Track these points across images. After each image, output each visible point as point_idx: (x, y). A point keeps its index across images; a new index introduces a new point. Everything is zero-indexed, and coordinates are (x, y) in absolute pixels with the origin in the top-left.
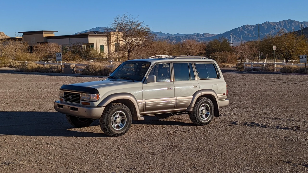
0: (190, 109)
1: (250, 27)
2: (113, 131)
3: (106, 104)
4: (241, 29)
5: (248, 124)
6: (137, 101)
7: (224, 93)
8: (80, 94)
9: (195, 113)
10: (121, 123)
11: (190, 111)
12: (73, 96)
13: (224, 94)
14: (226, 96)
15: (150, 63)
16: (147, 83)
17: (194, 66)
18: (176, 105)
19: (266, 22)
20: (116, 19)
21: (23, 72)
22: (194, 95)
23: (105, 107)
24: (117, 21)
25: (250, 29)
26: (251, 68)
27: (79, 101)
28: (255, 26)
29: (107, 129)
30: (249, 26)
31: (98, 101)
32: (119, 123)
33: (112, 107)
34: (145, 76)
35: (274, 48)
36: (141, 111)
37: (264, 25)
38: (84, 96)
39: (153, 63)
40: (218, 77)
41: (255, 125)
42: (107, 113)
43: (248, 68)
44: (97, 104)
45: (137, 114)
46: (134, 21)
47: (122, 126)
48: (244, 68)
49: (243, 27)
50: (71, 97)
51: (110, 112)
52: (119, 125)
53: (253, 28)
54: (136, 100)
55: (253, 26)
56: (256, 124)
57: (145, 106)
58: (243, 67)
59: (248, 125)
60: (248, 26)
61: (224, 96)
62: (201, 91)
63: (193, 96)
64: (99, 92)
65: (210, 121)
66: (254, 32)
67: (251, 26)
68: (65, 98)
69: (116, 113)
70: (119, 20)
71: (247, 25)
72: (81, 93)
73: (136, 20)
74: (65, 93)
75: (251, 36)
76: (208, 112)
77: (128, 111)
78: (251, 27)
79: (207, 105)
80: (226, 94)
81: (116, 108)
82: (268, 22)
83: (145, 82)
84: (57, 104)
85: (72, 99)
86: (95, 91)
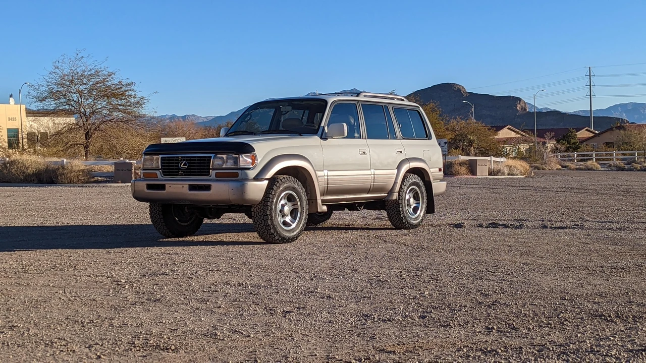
0: (393, 195)
2: (281, 230)
3: (270, 174)
6: (317, 172)
7: (440, 167)
8: (211, 157)
9: (399, 204)
10: (290, 217)
11: (393, 199)
12: (188, 163)
13: (440, 170)
14: (442, 173)
15: (326, 102)
16: (327, 139)
17: (392, 112)
18: (371, 188)
22: (399, 168)
23: (268, 181)
27: (209, 172)
29: (272, 227)
31: (254, 168)
32: (287, 215)
33: (278, 182)
34: (322, 125)
36: (323, 194)
38: (220, 161)
39: (331, 100)
40: (428, 137)
42: (271, 194)
44: (252, 174)
45: (317, 199)
47: (293, 224)
50: (185, 165)
51: (275, 193)
52: (287, 220)
54: (315, 171)
57: (328, 185)
61: (440, 173)
62: (407, 160)
63: (396, 170)
64: (254, 151)
65: (422, 220)
69: (285, 195)
72: (213, 155)
74: (165, 161)
76: (418, 202)
77: (303, 192)
79: (416, 190)
80: (442, 169)
81: (285, 185)
83: (323, 137)
84: (147, 184)
85: (187, 169)
86: (246, 149)
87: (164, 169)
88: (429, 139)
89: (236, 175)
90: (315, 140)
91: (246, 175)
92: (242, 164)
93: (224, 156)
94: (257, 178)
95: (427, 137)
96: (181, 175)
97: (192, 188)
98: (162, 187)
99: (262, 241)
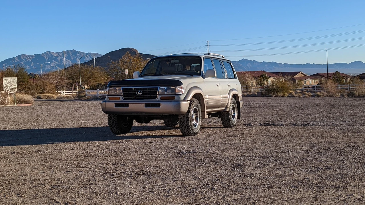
1: (28, 57)
2: (193, 129)
3: (190, 98)
4: (16, 59)
8: (157, 88)
11: (227, 111)
16: (206, 78)
17: (223, 64)
18: (221, 104)
19: (47, 52)
23: (189, 101)
25: (28, 60)
26: (97, 95)
27: (157, 96)
28: (34, 56)
30: (26, 56)
31: (183, 94)
33: (193, 102)
35: (127, 72)
36: (207, 108)
37: (44, 56)
38: (163, 90)
39: (202, 57)
44: (182, 97)
45: (205, 111)
47: (197, 125)
49: (19, 57)
50: (140, 92)
51: (192, 107)
53: (31, 58)
54: (204, 96)
55: (31, 56)
57: (208, 103)
58: (85, 96)
60: (25, 56)
61: (241, 97)
62: (232, 90)
63: (229, 95)
64: (182, 84)
66: (33, 63)
67: (28, 56)
69: (194, 109)
71: (24, 55)
72: (158, 87)
74: (125, 90)
75: (29, 68)
78: (29, 58)
79: (234, 106)
80: (242, 94)
81: (195, 104)
82: (49, 52)
84: (115, 104)
85: (142, 95)
86: (179, 84)
87: (124, 95)
88: (236, 79)
89: (174, 98)
90: (200, 78)
91: (179, 98)
92: (177, 92)
93: (166, 88)
94: (184, 100)
95: (235, 77)
96: (135, 98)
97: (147, 105)
98: (127, 105)
99: (182, 135)
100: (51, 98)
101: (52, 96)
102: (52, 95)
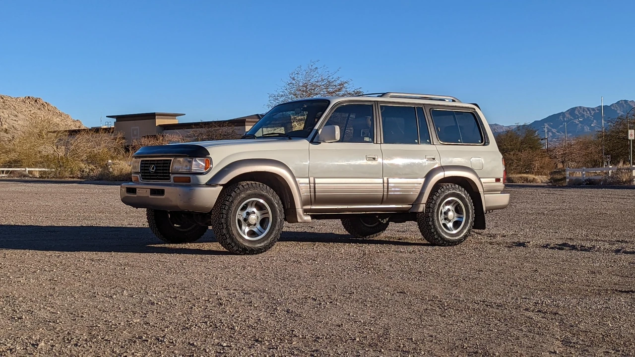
0: (418, 207)
1: (586, 112)
2: (241, 241)
3: (225, 180)
4: (567, 115)
5: (552, 245)
6: (297, 179)
7: (498, 177)
8: (171, 160)
9: (429, 217)
10: (258, 226)
11: (419, 211)
12: (156, 167)
13: (498, 180)
14: (502, 184)
15: (329, 102)
16: (320, 143)
17: (429, 114)
18: (385, 196)
19: (621, 100)
20: (294, 74)
21: (101, 182)
22: (428, 177)
23: (222, 187)
24: (296, 78)
25: (587, 115)
26: (581, 178)
27: (169, 176)
28: (598, 109)
29: (228, 236)
30: (584, 109)
31: (207, 173)
32: (255, 225)
33: (239, 188)
34: (316, 127)
35: (631, 135)
36: (304, 203)
37: (616, 108)
38: (178, 164)
39: (334, 102)
40: (484, 141)
41: (567, 248)
42: (228, 201)
43: (575, 178)
44: (204, 179)
45: (295, 209)
46: (331, 78)
47: (262, 233)
48: (568, 180)
49: (572, 111)
50: (153, 169)
51: (234, 199)
52: (255, 229)
53: (593, 112)
54: (294, 178)
55: (593, 109)
56: (569, 246)
57: (315, 193)
58: (565, 178)
59: (552, 248)
60: (582, 110)
61: (498, 184)
62: (443, 168)
63: (424, 180)
64: (209, 155)
65: (465, 237)
66: (595, 121)
67: (588, 108)
68: (142, 173)
69: (249, 202)
70: (300, 76)
71: (580, 107)
72: (172, 159)
73: (335, 77)
74: (143, 164)
75: (589, 131)
76: (461, 216)
77: (276, 201)
78: (588, 112)
79: (457, 202)
80: (502, 179)
81: (248, 192)
82: (626, 101)
83: (315, 141)
84: (126, 188)
86: (202, 153)
88: (484, 145)
89: (188, 180)
91: (198, 180)
92: (194, 168)
93: (182, 160)
94: (210, 184)
95: (482, 142)
97: (153, 192)
98: (134, 191)
99: (225, 250)
100: (531, 181)
101: (534, 178)
102: (534, 176)
